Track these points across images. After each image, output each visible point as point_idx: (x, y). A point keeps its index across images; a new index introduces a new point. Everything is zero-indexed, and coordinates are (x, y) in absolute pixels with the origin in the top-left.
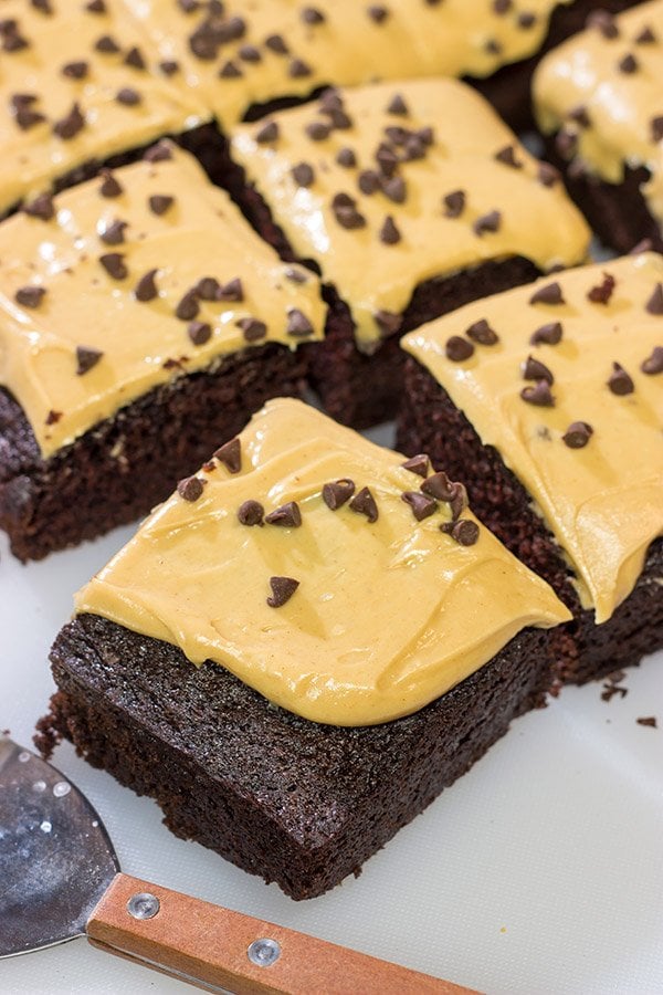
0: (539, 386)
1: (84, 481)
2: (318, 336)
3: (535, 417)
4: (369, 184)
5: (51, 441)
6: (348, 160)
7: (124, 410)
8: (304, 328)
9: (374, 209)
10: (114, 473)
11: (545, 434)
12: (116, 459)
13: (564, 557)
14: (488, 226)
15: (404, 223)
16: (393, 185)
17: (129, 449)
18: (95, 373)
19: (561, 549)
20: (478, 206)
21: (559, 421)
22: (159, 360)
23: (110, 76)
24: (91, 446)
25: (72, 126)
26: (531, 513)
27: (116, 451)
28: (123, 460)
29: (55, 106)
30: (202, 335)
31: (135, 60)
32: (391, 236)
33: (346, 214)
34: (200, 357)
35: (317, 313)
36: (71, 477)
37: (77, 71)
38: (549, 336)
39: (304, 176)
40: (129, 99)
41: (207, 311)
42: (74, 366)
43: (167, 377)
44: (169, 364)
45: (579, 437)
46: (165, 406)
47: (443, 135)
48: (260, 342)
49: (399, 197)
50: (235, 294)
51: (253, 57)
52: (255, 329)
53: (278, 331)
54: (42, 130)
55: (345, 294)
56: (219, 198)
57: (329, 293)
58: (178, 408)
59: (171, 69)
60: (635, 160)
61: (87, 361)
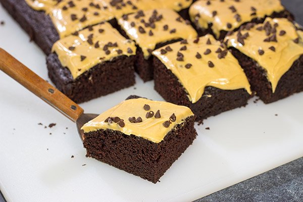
0: (180, 57)
1: (84, 86)
2: (134, 53)
3: (180, 63)
4: (147, 25)
5: (75, 74)
6: (143, 21)
7: (92, 68)
8: (130, 51)
9: (147, 30)
10: (90, 85)
11: (181, 66)
12: (90, 81)
13: (185, 91)
14: (173, 31)
15: (154, 31)
16: (152, 25)
17: (93, 78)
18: (85, 61)
19: (185, 89)
20: (171, 28)
21: (184, 64)
22: (98, 58)
23: (93, 10)
24: (84, 77)
25: (84, 19)
26: (179, 82)
27: (90, 78)
28: (92, 81)
29: (80, 15)
30: (108, 53)
31: (98, 7)
32: (151, 34)
33: (142, 31)
34: (108, 58)
35: (134, 49)
36: (80, 85)
37: (85, 10)
38: (184, 49)
39: (133, 25)
40: (96, 14)
41: (110, 49)
42: (80, 59)
43: (100, 61)
44: (101, 59)
45: (188, 66)
46: (100, 69)
47: (164, 16)
48: (121, 54)
49: (154, 27)
50: (116, 45)
51: (124, 5)
52: (120, 51)
53: (125, 53)
54: (77, 21)
55: (141, 46)
56: (115, 30)
57: (137, 46)
58: (104, 69)
59: (106, 8)
60: (209, 21)
61: (83, 58)
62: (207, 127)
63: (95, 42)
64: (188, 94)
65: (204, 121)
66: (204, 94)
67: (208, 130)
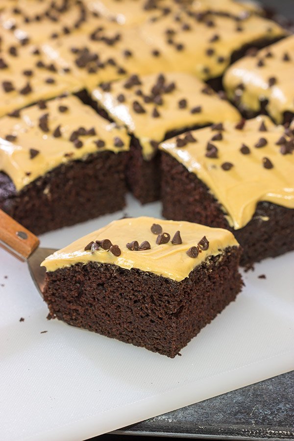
0: (212, 152)
1: (34, 205)
2: (126, 147)
3: (210, 162)
4: (148, 100)
5: (20, 182)
6: (140, 93)
7: (49, 172)
8: (119, 144)
9: (149, 108)
10: (46, 203)
11: (214, 167)
12: (46, 195)
13: (223, 208)
14: (197, 111)
15: (161, 110)
16: (157, 99)
17: (51, 191)
18: (37, 159)
19: (221, 205)
20: (192, 103)
21: (219, 162)
22: (63, 153)
23: (42, 75)
24: (34, 188)
25: (27, 90)
26: (209, 195)
27: (46, 191)
28: (49, 196)
29: (20, 82)
30: (79, 145)
31: (52, 68)
32: (156, 115)
33: (138, 109)
34: (79, 154)
35: (126, 140)
36: (28, 202)
37: (28, 73)
38: (219, 138)
39: (121, 99)
40: (50, 82)
41: (81, 139)
42: (28, 155)
43: (65, 160)
44: (66, 155)
45: (227, 167)
46: (65, 174)
47: (180, 85)
48: (102, 149)
49: (161, 103)
50: (92, 132)
51: (102, 66)
52: (100, 143)
53: (110, 146)
54: (14, 94)
55: (138, 135)
56: (88, 109)
57: (132, 136)
58: (70, 174)
59: (67, 71)
61: (34, 154)
62: (261, 274)
63: (52, 127)
64: (227, 214)
65: (256, 266)
66: (255, 215)
67: (263, 280)
